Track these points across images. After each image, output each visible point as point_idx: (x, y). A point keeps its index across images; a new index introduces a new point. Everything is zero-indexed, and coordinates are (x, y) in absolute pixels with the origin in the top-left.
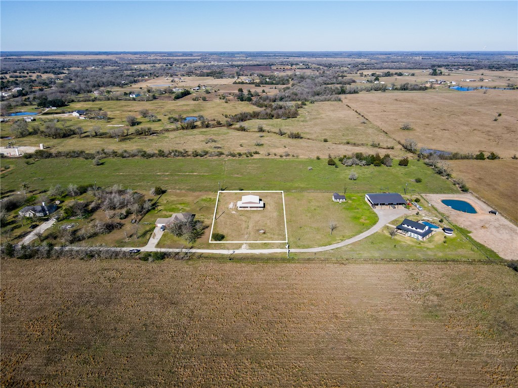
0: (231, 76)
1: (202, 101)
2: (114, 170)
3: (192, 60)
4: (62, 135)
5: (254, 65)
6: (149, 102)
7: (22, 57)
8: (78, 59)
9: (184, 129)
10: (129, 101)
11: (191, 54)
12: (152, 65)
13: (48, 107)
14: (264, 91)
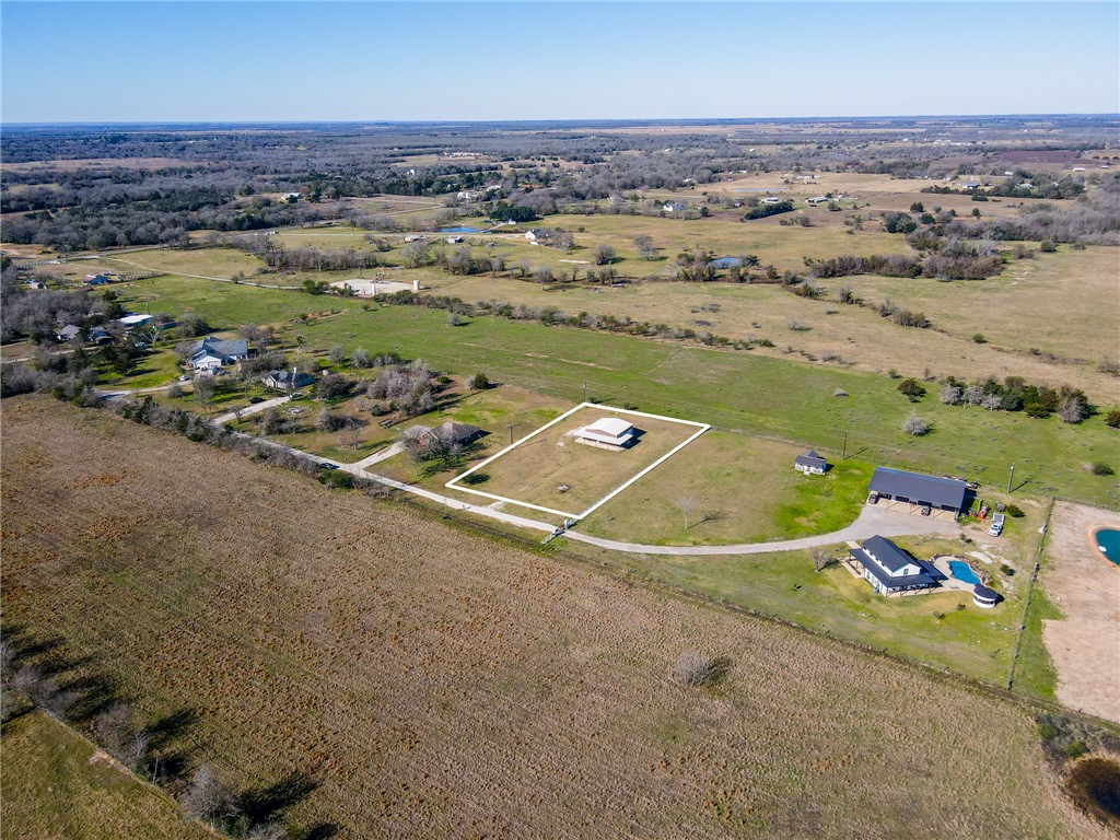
0: (936, 174)
1: (801, 227)
2: (469, 338)
3: (897, 134)
4: (467, 269)
5: (1038, 149)
6: (690, 222)
7: (572, 131)
8: (665, 133)
9: (689, 279)
10: (652, 219)
11: (910, 122)
12: (787, 147)
13: (504, 221)
14: (976, 213)
